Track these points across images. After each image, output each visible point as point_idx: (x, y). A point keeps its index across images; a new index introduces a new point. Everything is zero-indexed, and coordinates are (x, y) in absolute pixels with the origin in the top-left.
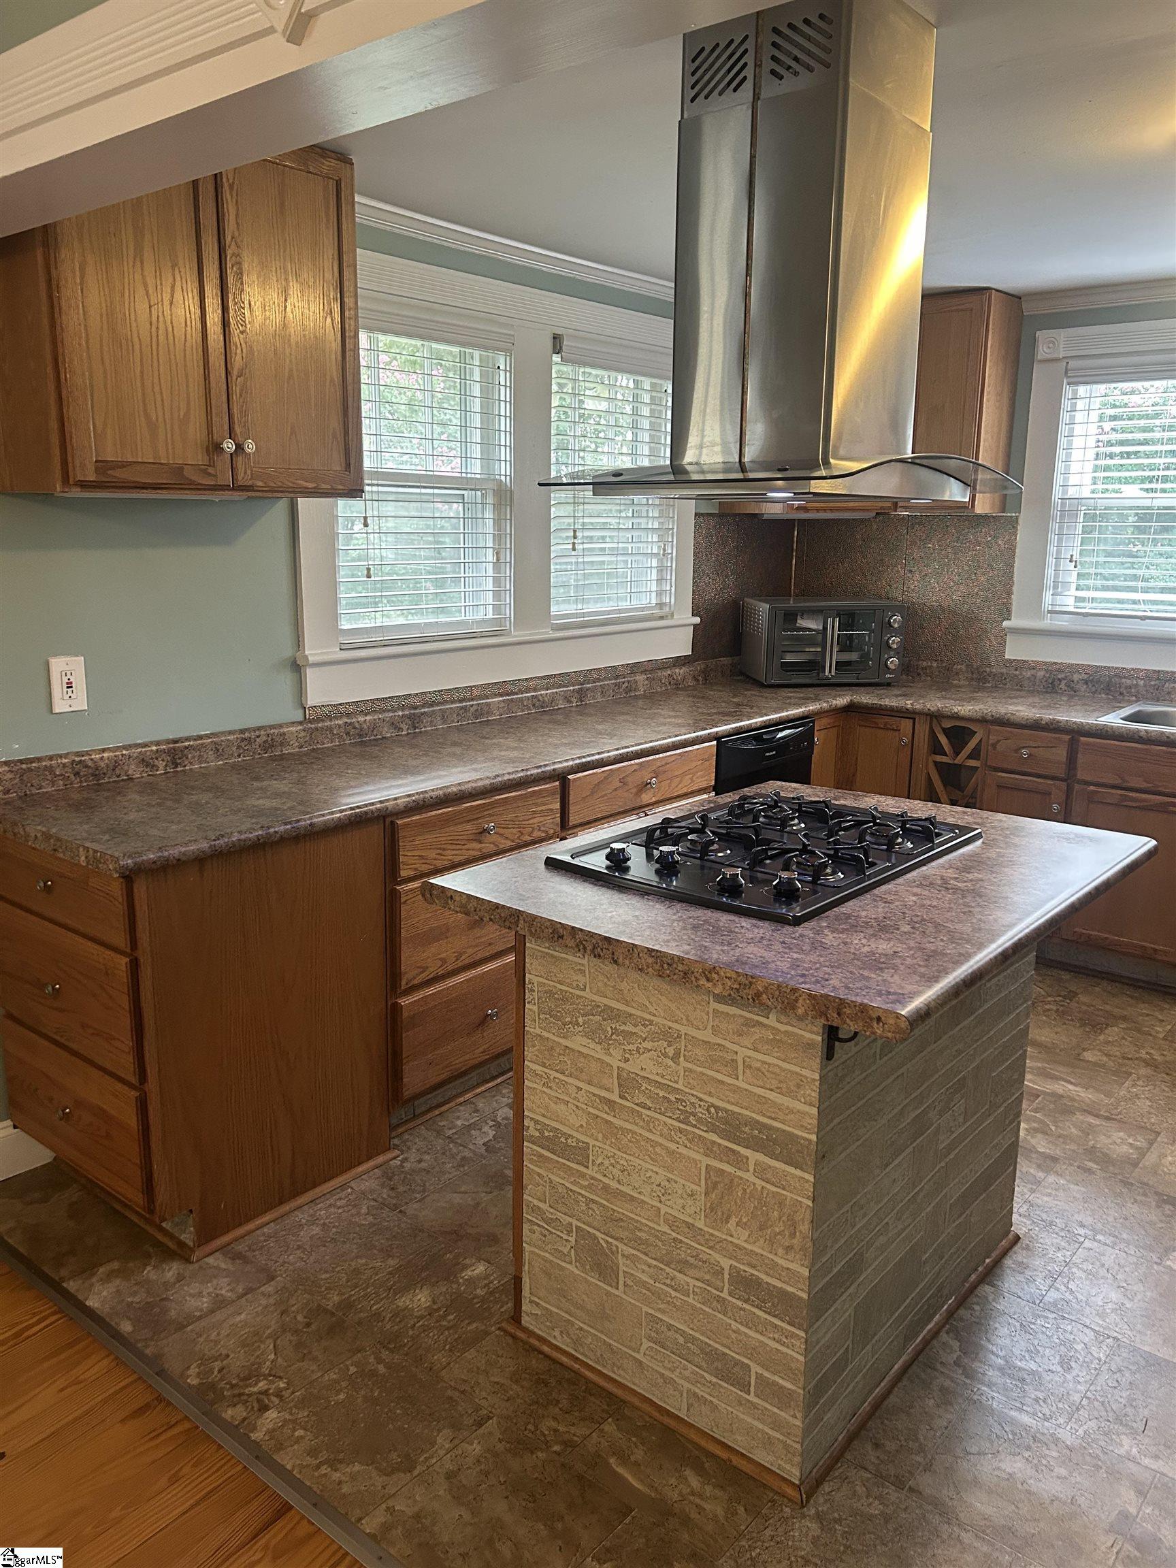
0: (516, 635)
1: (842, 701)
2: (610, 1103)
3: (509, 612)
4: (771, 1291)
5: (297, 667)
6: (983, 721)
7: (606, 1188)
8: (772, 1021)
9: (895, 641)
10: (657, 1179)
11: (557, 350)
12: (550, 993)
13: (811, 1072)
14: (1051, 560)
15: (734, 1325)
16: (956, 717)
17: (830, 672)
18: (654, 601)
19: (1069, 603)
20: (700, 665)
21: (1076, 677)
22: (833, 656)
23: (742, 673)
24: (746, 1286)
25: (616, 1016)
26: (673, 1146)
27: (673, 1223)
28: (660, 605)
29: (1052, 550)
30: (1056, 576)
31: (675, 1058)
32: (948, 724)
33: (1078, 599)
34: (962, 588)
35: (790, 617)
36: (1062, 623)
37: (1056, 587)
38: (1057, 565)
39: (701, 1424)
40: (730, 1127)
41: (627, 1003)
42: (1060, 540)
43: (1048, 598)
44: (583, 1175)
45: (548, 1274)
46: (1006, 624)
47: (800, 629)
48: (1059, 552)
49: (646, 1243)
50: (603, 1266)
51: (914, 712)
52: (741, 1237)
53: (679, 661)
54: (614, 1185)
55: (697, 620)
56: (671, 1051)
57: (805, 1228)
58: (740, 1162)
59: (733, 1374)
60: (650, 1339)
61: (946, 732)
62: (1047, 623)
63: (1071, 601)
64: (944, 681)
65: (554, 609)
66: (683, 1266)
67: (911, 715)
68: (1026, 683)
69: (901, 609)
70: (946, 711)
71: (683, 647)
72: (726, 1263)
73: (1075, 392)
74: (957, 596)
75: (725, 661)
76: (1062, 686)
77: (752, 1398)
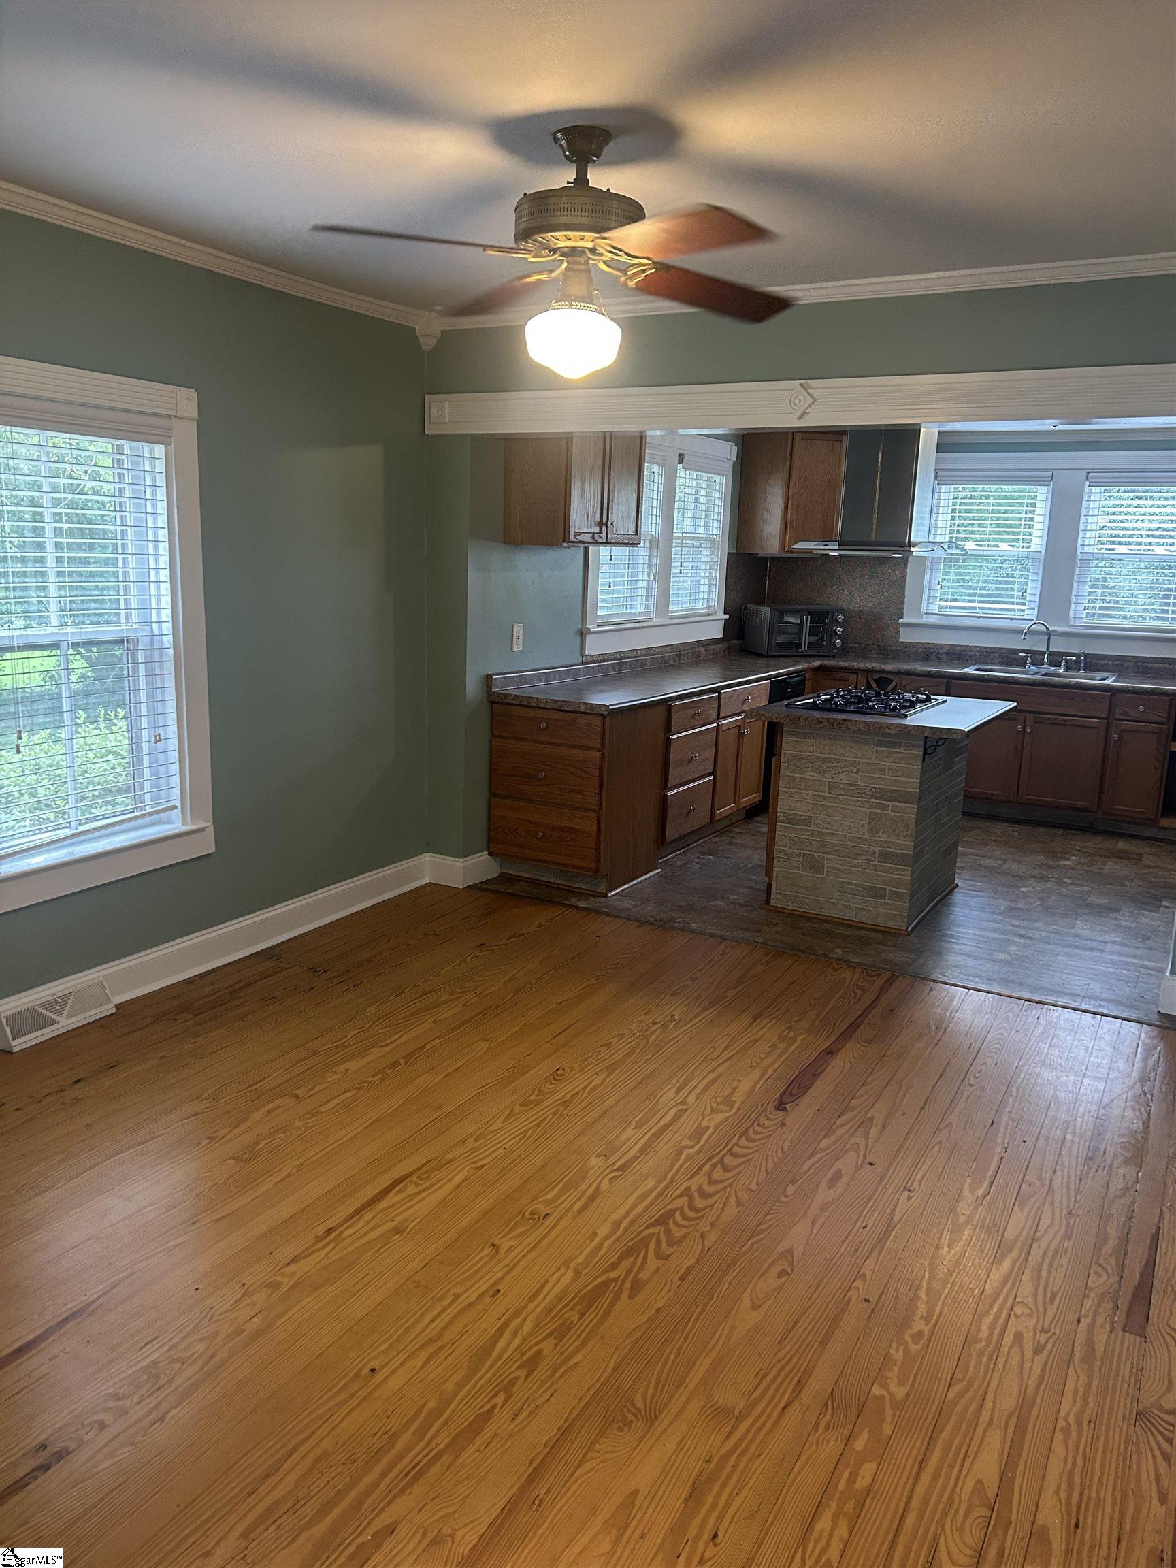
0: (655, 621)
1: (817, 663)
2: (824, 797)
3: (653, 609)
4: (897, 855)
5: (582, 634)
6: (898, 673)
7: (820, 833)
8: (902, 750)
9: (840, 630)
10: (845, 823)
11: (681, 462)
12: (795, 757)
13: (918, 766)
14: (926, 584)
15: (880, 874)
16: (883, 671)
17: (804, 648)
18: (705, 605)
19: (935, 609)
20: (726, 644)
21: (941, 651)
22: (806, 639)
23: (743, 651)
24: (885, 856)
25: (829, 760)
26: (854, 808)
27: (852, 839)
28: (709, 607)
29: (927, 577)
30: (929, 593)
31: (857, 773)
32: (876, 676)
33: (941, 607)
34: (874, 600)
35: (782, 615)
36: (933, 620)
37: (929, 599)
38: (930, 586)
39: (863, 919)
40: (882, 795)
41: (835, 754)
42: (931, 572)
43: (924, 605)
44: (808, 830)
45: (787, 879)
46: (900, 620)
47: (786, 623)
48: (931, 579)
49: (839, 851)
50: (815, 865)
51: (859, 670)
52: (884, 837)
53: (717, 641)
54: (824, 831)
55: (727, 616)
56: (855, 770)
57: (912, 826)
58: (885, 807)
59: (877, 894)
60: (839, 891)
61: (876, 681)
62: (925, 620)
63: (937, 607)
64: (863, 653)
65: (671, 608)
66: (856, 856)
67: (856, 671)
68: (912, 655)
69: (842, 611)
70: (877, 669)
71: (716, 631)
72: (877, 850)
73: (940, 489)
74: (871, 605)
75: (737, 642)
76: (933, 657)
77: (887, 901)
